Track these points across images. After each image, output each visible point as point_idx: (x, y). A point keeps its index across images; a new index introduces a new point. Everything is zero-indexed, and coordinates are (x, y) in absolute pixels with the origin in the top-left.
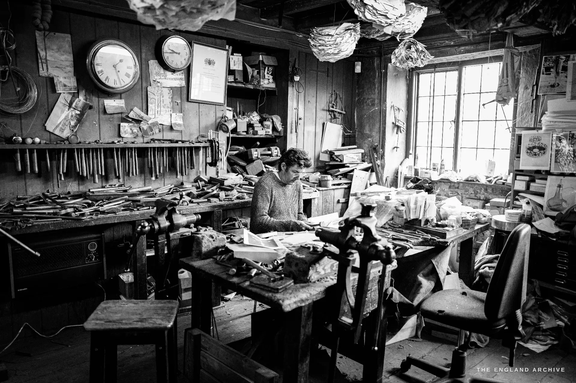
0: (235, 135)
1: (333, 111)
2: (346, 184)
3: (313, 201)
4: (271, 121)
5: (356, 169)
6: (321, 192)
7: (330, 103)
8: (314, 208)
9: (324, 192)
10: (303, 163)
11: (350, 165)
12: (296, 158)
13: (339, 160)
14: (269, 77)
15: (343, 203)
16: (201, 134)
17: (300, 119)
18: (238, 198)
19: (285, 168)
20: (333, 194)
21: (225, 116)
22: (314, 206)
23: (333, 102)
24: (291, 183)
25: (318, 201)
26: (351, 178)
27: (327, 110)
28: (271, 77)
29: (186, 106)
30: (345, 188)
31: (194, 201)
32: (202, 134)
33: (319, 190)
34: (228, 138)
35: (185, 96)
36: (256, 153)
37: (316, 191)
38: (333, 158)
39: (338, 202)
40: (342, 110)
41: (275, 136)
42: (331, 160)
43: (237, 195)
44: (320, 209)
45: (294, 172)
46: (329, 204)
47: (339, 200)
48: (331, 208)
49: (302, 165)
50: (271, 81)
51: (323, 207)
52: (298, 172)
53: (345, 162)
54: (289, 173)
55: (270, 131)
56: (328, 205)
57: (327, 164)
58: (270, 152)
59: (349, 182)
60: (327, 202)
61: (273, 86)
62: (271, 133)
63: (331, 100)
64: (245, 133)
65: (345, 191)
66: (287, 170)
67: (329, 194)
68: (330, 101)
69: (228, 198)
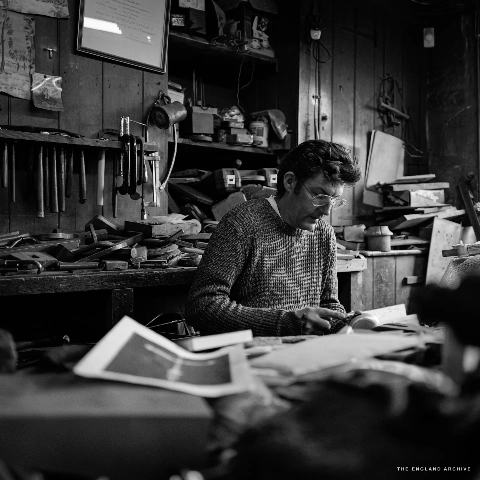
0: (187, 141)
1: (387, 111)
2: (418, 246)
3: (353, 279)
4: (266, 121)
5: (437, 216)
6: (370, 260)
7: (380, 96)
8: (355, 293)
9: (375, 260)
10: (338, 168)
11: (426, 210)
12: (320, 155)
13: (402, 203)
14: (260, 36)
15: (412, 285)
16: (106, 127)
17: (324, 118)
18: (181, 263)
19: (293, 184)
20: (394, 266)
21: (163, 95)
22: (355, 289)
23: (386, 94)
24: (306, 224)
25: (364, 279)
26: (428, 236)
27: (374, 109)
28: (265, 37)
29: (72, 64)
30: (416, 255)
31: (62, 264)
32: (110, 127)
33: (366, 256)
34: (171, 145)
35: (67, 41)
36: (233, 177)
37: (359, 257)
38: (390, 199)
39: (405, 282)
40: (403, 112)
41: (275, 151)
42: (385, 205)
43: (180, 257)
44: (369, 295)
45: (314, 192)
46: (387, 285)
47: (405, 280)
48: (390, 294)
49: (335, 171)
50: (265, 44)
51: (375, 293)
52: (325, 192)
53: (413, 205)
54: (305, 197)
55: (264, 140)
56: (384, 289)
57: (377, 211)
58: (262, 178)
59: (424, 242)
60: (382, 282)
61: (270, 54)
62: (265, 144)
63: (382, 90)
64: (209, 139)
65: (416, 261)
66: (297, 190)
67: (386, 266)
68: (380, 93)
69: (154, 263)
